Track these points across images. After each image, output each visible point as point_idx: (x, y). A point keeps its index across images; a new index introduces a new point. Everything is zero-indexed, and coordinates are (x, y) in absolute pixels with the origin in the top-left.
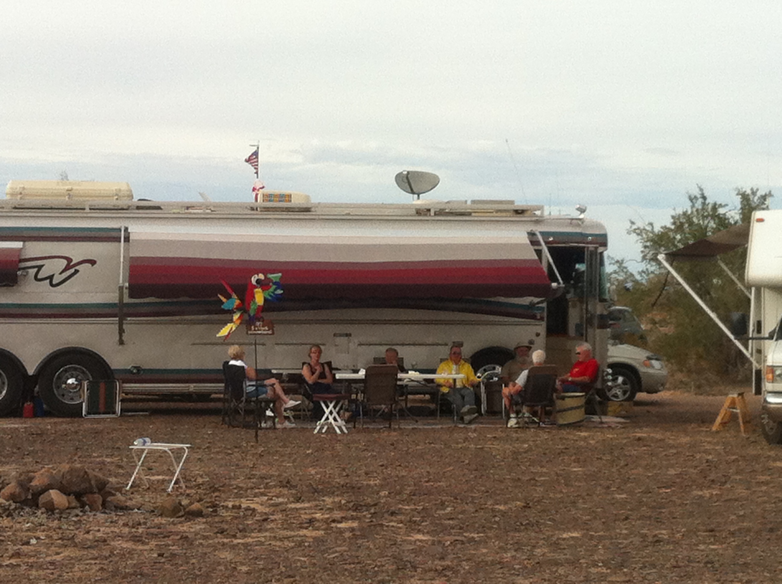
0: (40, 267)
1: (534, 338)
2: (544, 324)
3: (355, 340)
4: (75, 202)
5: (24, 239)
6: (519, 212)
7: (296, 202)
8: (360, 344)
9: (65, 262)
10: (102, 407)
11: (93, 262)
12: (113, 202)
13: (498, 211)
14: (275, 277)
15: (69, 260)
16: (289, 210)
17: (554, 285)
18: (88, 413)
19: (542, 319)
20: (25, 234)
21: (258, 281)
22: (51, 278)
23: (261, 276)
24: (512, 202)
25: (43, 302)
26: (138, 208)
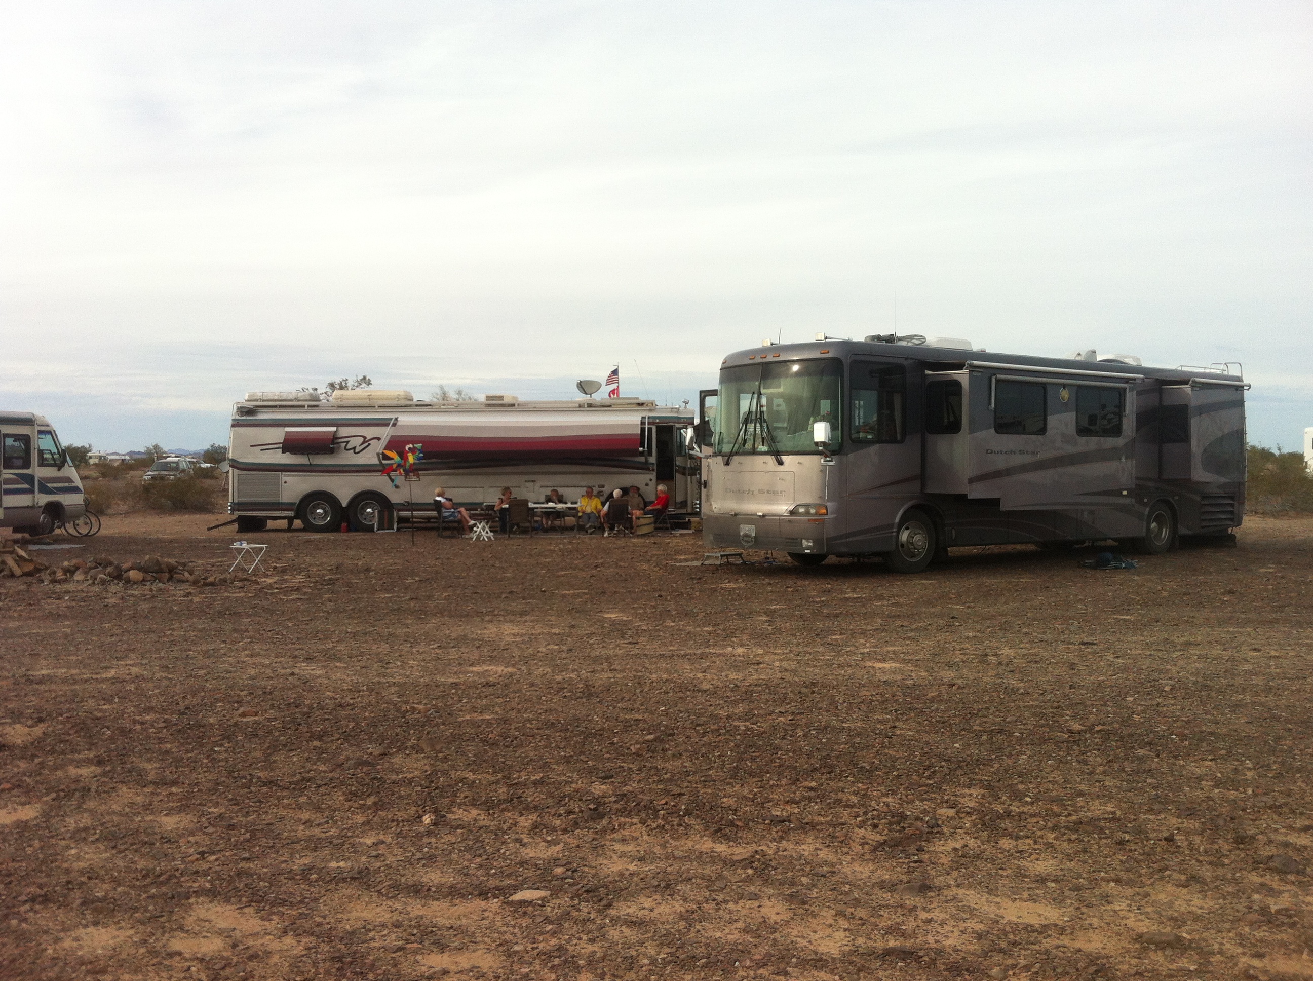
0: (348, 442)
1: (648, 481)
2: (655, 473)
3: (538, 484)
4: (372, 403)
5: (337, 425)
6: (641, 404)
7: (506, 401)
8: (542, 487)
9: (362, 439)
10: (386, 526)
11: (379, 439)
12: (395, 403)
13: (628, 404)
14: (419, 446)
15: (365, 438)
16: (502, 405)
17: (641, 449)
18: (378, 529)
19: (653, 470)
20: (339, 422)
21: (410, 449)
22: (354, 448)
23: (411, 446)
24: (637, 398)
25: (349, 463)
26: (417, 406)
